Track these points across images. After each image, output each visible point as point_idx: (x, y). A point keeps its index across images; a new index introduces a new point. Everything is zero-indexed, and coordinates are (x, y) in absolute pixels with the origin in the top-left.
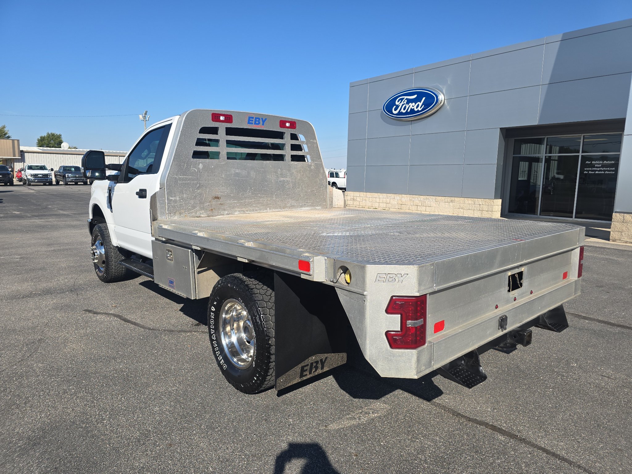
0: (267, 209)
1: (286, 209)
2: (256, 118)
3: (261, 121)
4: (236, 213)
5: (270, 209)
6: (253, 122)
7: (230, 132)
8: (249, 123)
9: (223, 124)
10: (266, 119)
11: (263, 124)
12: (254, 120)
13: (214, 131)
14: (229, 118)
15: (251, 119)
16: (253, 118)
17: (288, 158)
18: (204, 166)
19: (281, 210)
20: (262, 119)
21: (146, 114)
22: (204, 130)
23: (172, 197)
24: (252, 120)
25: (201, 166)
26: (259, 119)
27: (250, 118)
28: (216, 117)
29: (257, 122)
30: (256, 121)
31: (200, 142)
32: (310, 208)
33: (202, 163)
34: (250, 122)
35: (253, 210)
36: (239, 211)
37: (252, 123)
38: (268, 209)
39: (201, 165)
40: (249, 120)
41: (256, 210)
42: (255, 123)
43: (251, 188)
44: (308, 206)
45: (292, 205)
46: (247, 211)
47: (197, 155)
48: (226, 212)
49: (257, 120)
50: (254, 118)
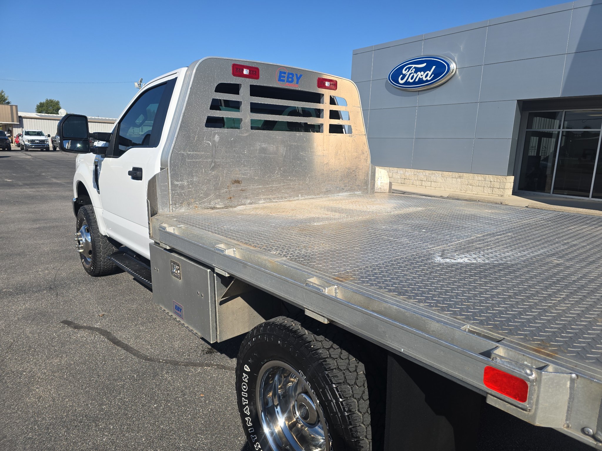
0: (298, 196)
1: (322, 196)
2: (289, 74)
3: (295, 78)
4: (260, 202)
5: (302, 195)
6: (286, 79)
7: (255, 91)
8: (280, 80)
9: (247, 80)
10: (301, 76)
11: (297, 83)
12: (286, 75)
13: (234, 89)
14: (254, 72)
15: (282, 75)
16: (285, 73)
17: (326, 128)
18: (221, 139)
19: (316, 197)
20: (296, 75)
22: (222, 88)
23: (177, 181)
24: (284, 77)
25: (217, 138)
26: (292, 74)
27: (281, 73)
28: (237, 69)
29: (290, 79)
30: (288, 78)
31: (216, 105)
32: (350, 194)
33: (218, 134)
34: (282, 78)
35: (282, 198)
36: (265, 199)
37: (284, 81)
38: (300, 196)
39: (217, 136)
40: (280, 76)
41: (285, 198)
42: (288, 81)
43: (280, 169)
44: (348, 191)
45: (329, 190)
46: (274, 198)
47: (212, 122)
48: (249, 201)
49: (291, 76)
50: (287, 74)
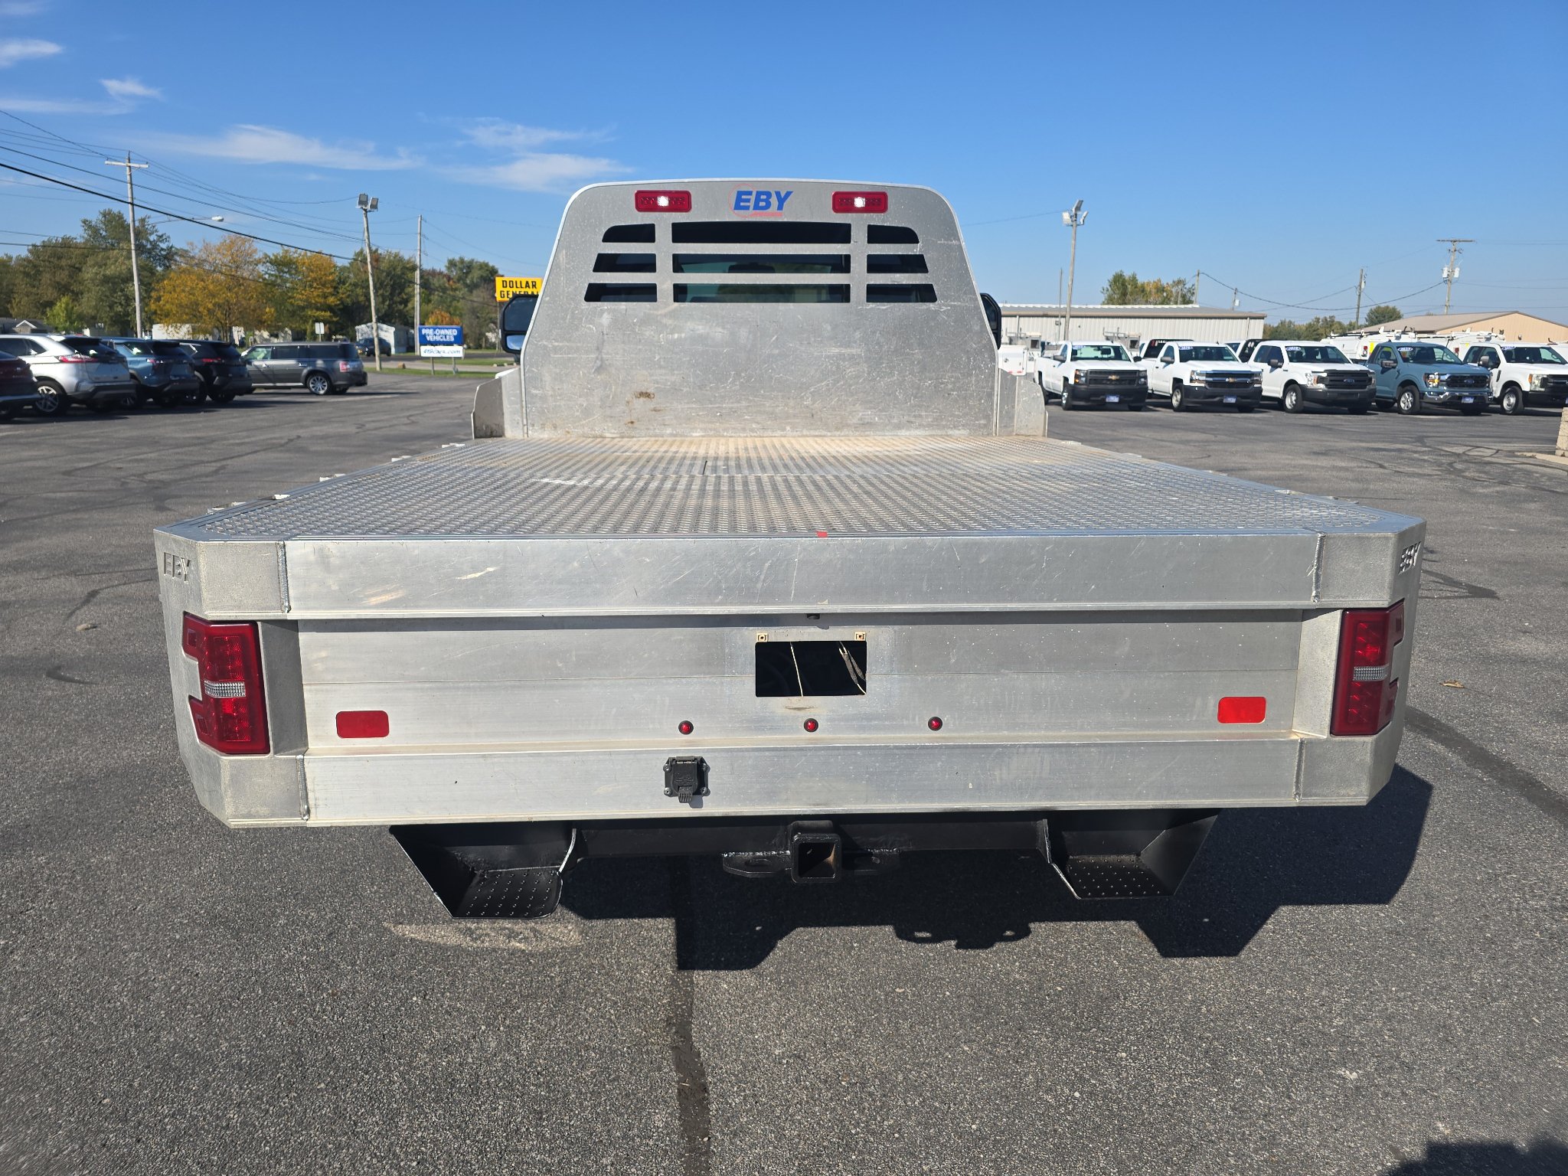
0: (784, 429)
1: (845, 432)
2: (759, 194)
3: (774, 201)
4: (694, 434)
5: (794, 427)
6: (752, 204)
7: (681, 233)
8: (737, 207)
9: (666, 215)
10: (788, 194)
11: (780, 207)
12: (753, 198)
13: (646, 233)
14: (681, 201)
15: (744, 197)
16: (750, 193)
18: (615, 322)
19: (829, 434)
20: (778, 194)
21: (1078, 208)
22: (615, 234)
23: (536, 388)
24: (748, 201)
25: (606, 319)
26: (769, 194)
27: (740, 194)
28: (645, 201)
29: (762, 204)
30: (758, 200)
31: (605, 263)
32: (927, 433)
33: (609, 311)
34: (742, 204)
35: (744, 429)
36: (705, 430)
37: (747, 208)
38: (788, 428)
39: (605, 315)
40: (739, 199)
41: (752, 430)
42: (756, 207)
43: (738, 374)
44: (921, 426)
45: (866, 421)
46: (725, 430)
47: (596, 293)
48: (669, 431)
49: (763, 197)
50: (754, 194)
